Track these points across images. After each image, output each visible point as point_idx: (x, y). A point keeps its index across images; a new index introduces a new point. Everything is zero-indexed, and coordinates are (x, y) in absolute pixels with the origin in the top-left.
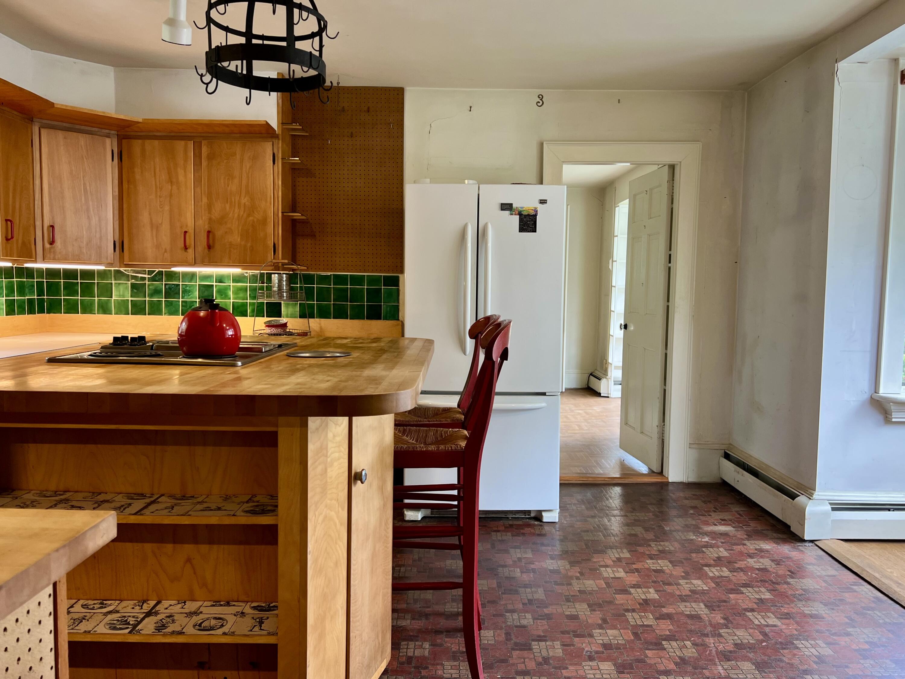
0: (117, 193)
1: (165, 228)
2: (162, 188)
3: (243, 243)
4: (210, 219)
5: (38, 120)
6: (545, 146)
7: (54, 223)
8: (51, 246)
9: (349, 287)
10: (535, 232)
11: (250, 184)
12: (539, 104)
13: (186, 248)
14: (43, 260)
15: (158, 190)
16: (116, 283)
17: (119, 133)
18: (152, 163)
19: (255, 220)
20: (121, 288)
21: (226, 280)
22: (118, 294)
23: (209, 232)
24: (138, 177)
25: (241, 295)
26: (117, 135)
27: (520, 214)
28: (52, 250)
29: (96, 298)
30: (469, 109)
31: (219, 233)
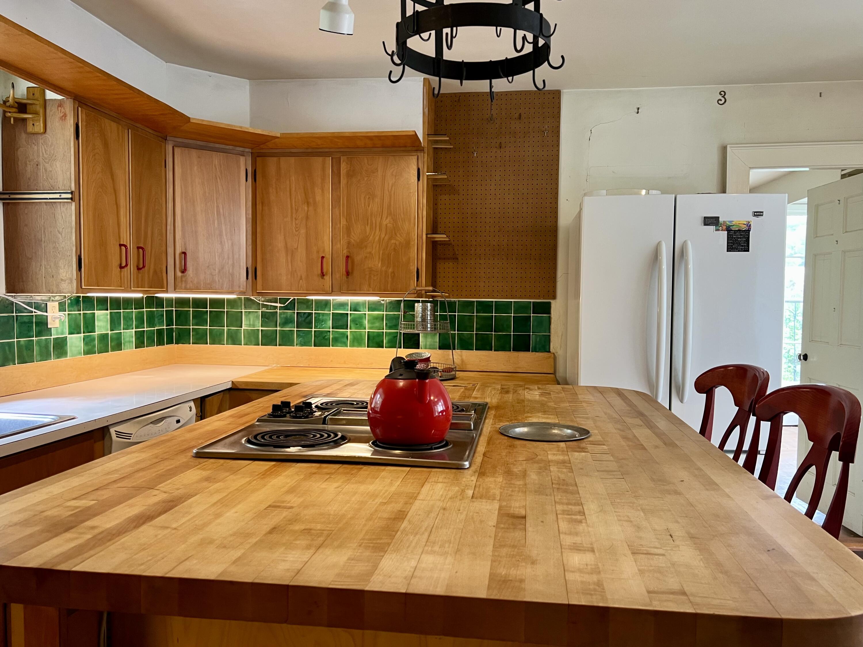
0: (250, 216)
1: (301, 253)
2: (298, 210)
3: (384, 268)
4: (349, 243)
5: (171, 138)
6: (728, 149)
7: (186, 249)
8: (183, 274)
9: (494, 314)
10: (748, 251)
12: (720, 102)
13: (323, 275)
14: (175, 290)
15: (294, 211)
16: (246, 312)
17: (254, 151)
18: (288, 182)
20: (252, 317)
21: (362, 307)
22: (248, 323)
23: (348, 257)
24: (273, 197)
25: (377, 324)
26: (252, 153)
27: (728, 230)
28: (184, 279)
29: (225, 328)
30: (636, 111)
31: (357, 258)
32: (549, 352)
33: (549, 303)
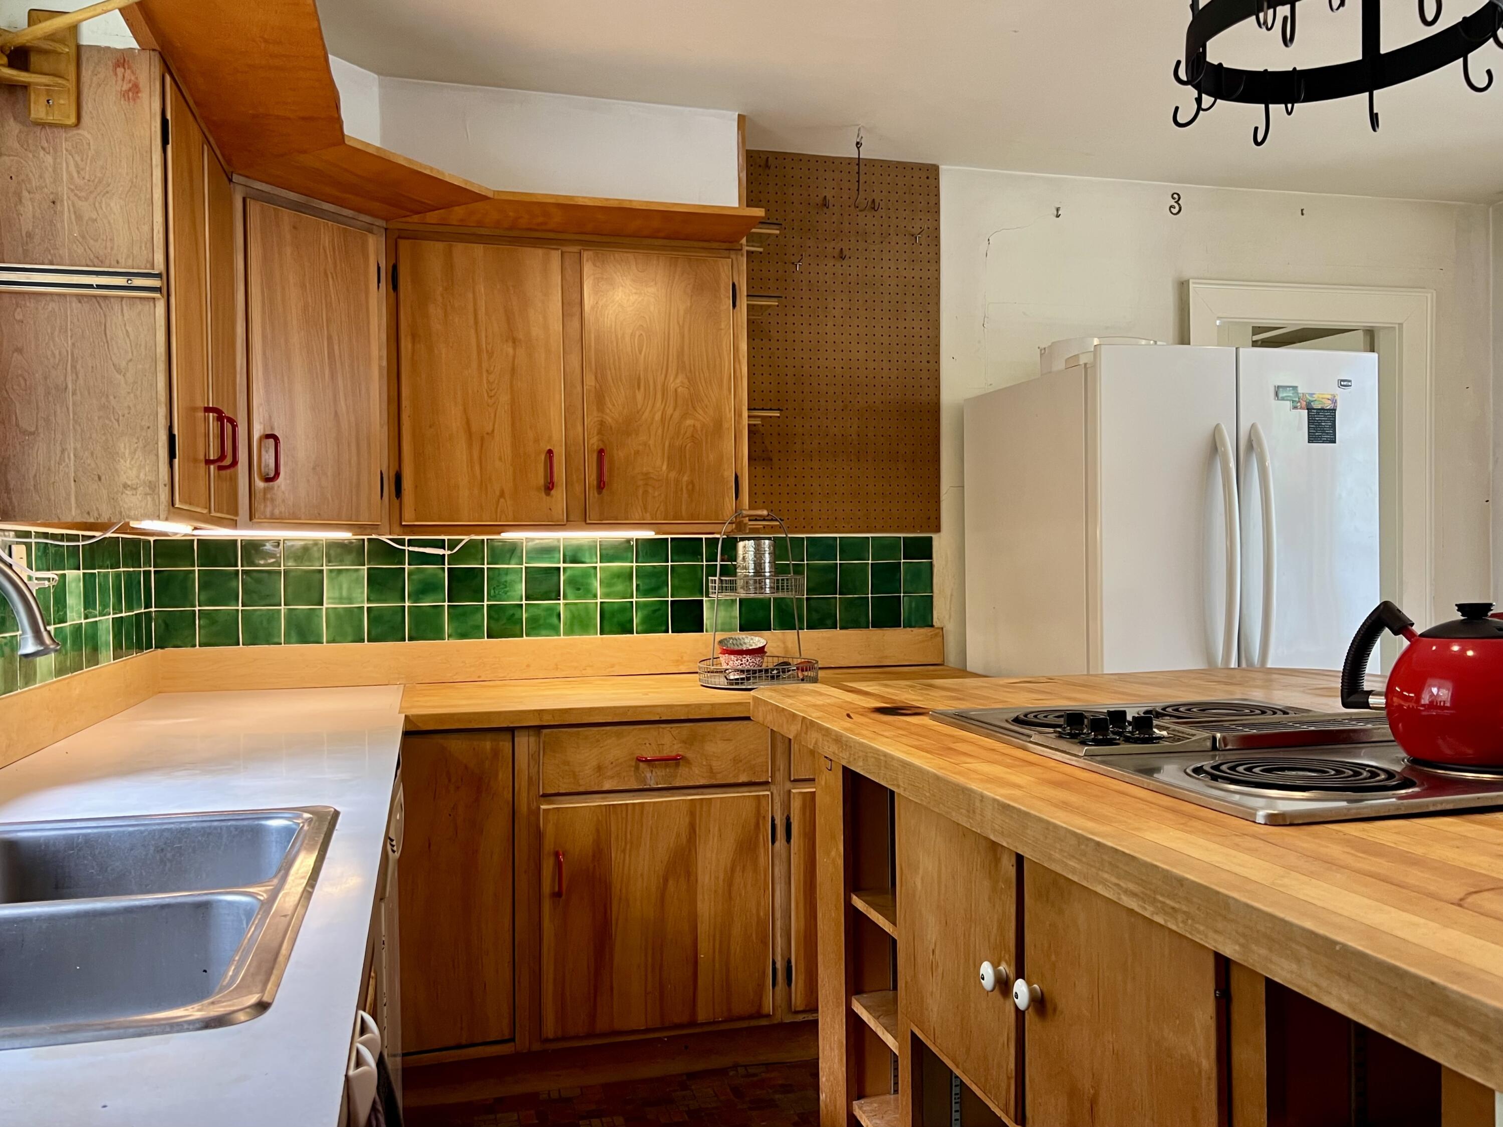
0: (384, 363)
1: (502, 443)
2: (493, 353)
3: (673, 475)
4: (602, 423)
5: (242, 180)
6: (1191, 285)
7: (272, 428)
8: (266, 484)
9: (838, 562)
10: (1334, 442)
11: (686, 348)
12: (1175, 211)
13: (549, 487)
14: (251, 519)
15: (485, 356)
16: (331, 571)
17: (392, 225)
18: (470, 295)
19: (698, 425)
20: (344, 579)
21: (587, 555)
22: (337, 595)
23: (601, 452)
24: (436, 326)
25: (620, 587)
26: (386, 229)
27: (1309, 409)
28: (269, 496)
29: (283, 607)
30: (1055, 213)
31: (619, 455)
32: (932, 626)
33: (930, 539)
